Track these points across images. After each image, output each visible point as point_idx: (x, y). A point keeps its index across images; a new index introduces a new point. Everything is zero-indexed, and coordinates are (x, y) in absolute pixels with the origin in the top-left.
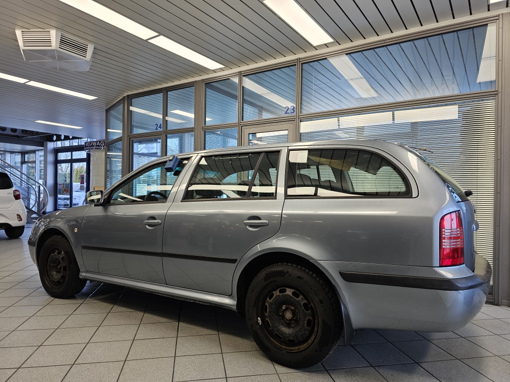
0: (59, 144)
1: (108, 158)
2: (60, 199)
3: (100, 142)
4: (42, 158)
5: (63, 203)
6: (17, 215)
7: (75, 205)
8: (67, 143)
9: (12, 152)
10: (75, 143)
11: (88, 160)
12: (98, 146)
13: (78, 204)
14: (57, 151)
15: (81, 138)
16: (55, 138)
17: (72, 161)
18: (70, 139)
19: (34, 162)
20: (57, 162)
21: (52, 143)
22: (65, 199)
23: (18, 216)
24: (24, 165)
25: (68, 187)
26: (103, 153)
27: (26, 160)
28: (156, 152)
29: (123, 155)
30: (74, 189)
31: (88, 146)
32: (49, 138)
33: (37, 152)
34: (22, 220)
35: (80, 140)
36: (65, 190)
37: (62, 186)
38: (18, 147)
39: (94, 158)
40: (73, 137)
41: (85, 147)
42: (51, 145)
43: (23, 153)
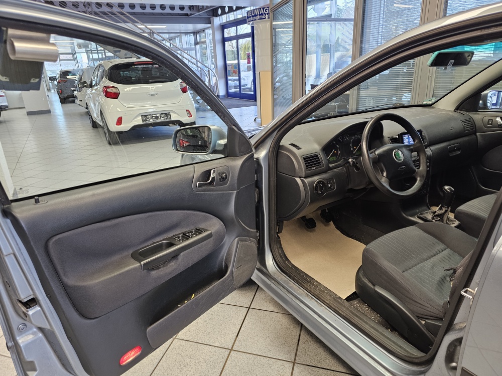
0: (224, 19)
1: (273, 29)
2: (231, 80)
3: (263, 8)
4: (211, 37)
5: (233, 85)
6: (187, 110)
7: (244, 86)
8: (231, 17)
9: (186, 33)
10: (239, 15)
11: (252, 35)
12: (262, 14)
13: (247, 85)
14: (223, 27)
15: (244, 7)
16: (220, 11)
17: (238, 37)
18: (234, 11)
19: (205, 42)
20: (224, 40)
21: (218, 18)
22: (235, 80)
23: (188, 112)
24: (197, 46)
25: (235, 68)
26: (268, 24)
27: (198, 41)
28: (329, 13)
29: (294, 24)
30: (242, 68)
31: (250, 17)
32: (214, 12)
33: (206, 31)
34: (191, 116)
35: (243, 10)
36: (234, 72)
37: (231, 67)
38: (190, 27)
39: (257, 31)
40: (236, 7)
41: (248, 18)
42: (217, 21)
43: (195, 33)
